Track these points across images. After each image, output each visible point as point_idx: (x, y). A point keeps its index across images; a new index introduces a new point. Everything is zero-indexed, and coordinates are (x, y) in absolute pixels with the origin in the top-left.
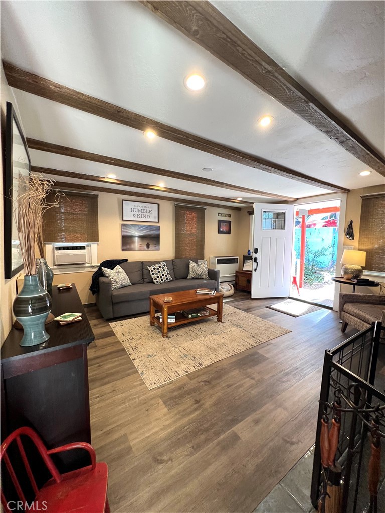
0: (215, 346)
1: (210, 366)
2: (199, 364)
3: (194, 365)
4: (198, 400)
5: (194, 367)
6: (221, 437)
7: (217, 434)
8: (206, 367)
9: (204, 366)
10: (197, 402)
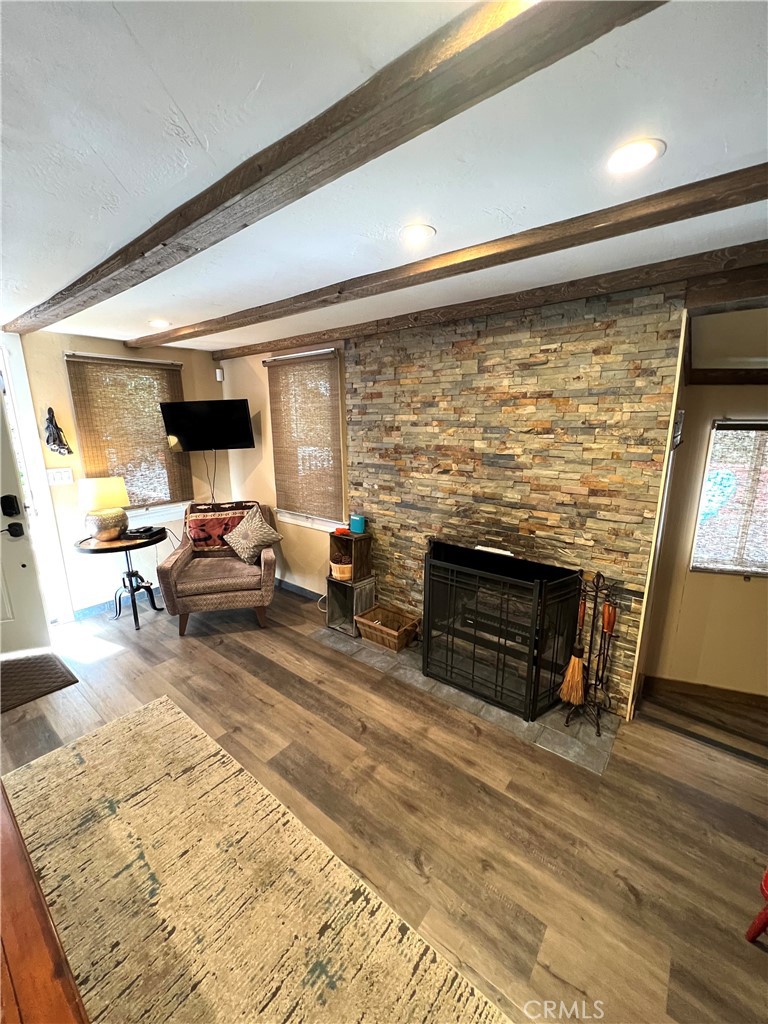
0: (248, 872)
1: (353, 866)
2: (354, 900)
3: (366, 914)
4: (480, 866)
5: (372, 913)
6: (528, 806)
7: (526, 812)
8: (363, 877)
9: (361, 882)
10: (486, 865)
